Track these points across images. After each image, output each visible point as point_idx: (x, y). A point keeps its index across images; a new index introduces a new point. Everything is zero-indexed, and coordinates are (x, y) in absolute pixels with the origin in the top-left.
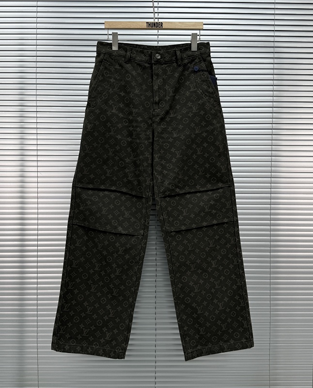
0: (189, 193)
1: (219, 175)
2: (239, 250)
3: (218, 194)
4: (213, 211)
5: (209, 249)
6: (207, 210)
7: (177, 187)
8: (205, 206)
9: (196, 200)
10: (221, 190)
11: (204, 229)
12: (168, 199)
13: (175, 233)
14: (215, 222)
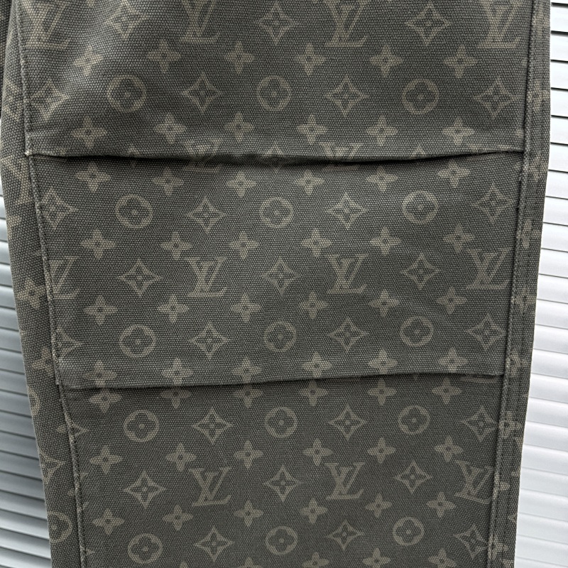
0: (252, 162)
1: (459, 64)
2: (499, 547)
3: (430, 197)
4: (384, 295)
5: (322, 510)
6: (342, 284)
7: (164, 102)
8: (332, 258)
9: (285, 212)
10: (455, 174)
11: (313, 396)
12: (94, 179)
13: (115, 398)
14: (382, 362)
